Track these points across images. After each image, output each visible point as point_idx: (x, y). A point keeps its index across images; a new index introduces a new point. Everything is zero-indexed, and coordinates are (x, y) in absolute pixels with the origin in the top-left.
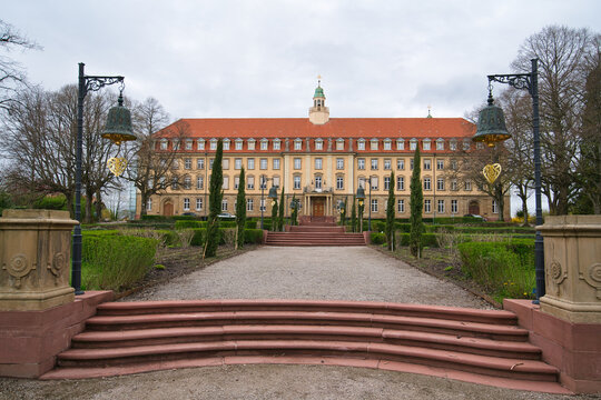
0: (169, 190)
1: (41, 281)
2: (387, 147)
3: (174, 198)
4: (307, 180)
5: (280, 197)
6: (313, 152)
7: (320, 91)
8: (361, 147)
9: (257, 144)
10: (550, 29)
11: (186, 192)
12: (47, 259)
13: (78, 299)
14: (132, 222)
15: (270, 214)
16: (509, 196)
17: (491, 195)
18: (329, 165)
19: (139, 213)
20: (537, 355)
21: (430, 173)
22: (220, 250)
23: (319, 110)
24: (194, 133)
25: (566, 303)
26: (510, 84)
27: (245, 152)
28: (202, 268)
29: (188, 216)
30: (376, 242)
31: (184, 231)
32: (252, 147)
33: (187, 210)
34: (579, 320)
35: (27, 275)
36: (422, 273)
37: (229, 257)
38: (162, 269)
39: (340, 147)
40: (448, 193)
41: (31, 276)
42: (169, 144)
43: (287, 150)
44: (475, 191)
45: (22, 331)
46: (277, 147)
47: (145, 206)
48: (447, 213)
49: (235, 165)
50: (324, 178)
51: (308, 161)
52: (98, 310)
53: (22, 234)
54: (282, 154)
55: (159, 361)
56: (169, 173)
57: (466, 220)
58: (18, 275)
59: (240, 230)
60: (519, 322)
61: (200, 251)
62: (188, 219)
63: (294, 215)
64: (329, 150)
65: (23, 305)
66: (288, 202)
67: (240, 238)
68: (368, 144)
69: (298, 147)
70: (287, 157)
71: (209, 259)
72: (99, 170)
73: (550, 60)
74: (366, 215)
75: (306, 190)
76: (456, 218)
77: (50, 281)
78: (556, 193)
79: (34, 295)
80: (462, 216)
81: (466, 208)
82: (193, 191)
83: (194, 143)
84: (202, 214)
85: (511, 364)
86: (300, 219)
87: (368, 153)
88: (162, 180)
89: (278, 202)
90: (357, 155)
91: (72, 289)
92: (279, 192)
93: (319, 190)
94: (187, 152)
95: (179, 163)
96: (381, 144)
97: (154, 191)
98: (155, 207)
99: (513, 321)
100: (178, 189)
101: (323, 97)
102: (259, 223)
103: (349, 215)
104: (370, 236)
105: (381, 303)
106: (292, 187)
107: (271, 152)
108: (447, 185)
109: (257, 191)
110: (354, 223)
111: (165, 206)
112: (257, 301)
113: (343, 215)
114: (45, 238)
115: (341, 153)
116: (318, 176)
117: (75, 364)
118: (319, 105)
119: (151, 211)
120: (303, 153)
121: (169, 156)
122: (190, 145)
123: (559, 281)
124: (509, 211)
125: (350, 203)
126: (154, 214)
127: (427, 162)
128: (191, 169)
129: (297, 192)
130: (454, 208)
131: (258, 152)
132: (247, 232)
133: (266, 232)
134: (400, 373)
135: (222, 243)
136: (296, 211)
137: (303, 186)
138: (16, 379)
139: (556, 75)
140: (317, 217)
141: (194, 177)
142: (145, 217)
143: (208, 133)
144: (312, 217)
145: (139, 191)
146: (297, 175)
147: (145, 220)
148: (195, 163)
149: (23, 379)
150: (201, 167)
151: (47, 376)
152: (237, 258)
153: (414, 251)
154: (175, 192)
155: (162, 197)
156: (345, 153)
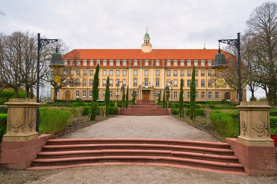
0: (68, 87)
1: (26, 129)
2: (182, 64)
3: (71, 90)
4: (140, 82)
5: (126, 90)
6: (144, 67)
7: (147, 35)
8: (169, 64)
9: (115, 63)
10: (266, 4)
11: (77, 87)
12: (28, 119)
13: (39, 137)
14: (49, 103)
15: (122, 99)
16: (245, 90)
17: (236, 89)
18: (152, 73)
19: (52, 99)
20: (237, 161)
21: (205, 78)
22: (97, 117)
23: (147, 45)
24: (82, 57)
25: (247, 138)
26: (228, 44)
27: (108, 67)
28: (90, 125)
29: (78, 100)
30: (175, 113)
31: (78, 108)
32: (111, 64)
33: (78, 97)
34: (251, 145)
35: (20, 127)
36: (193, 128)
37: (102, 120)
38: (71, 126)
39: (158, 64)
40: (214, 88)
41: (22, 127)
42: (69, 62)
43: (130, 66)
44: (228, 88)
45: (18, 150)
46: (125, 64)
47: (56, 95)
48: (213, 99)
49: (103, 74)
50: (149, 80)
51: (141, 71)
52: (47, 142)
53: (18, 109)
54: (127, 68)
55: (75, 164)
56: (68, 78)
57: (223, 102)
58: (16, 126)
59: (107, 108)
60: (231, 147)
61: (87, 118)
62: (79, 102)
63: (134, 100)
64: (152, 66)
65: (19, 139)
66: (130, 93)
67: (107, 111)
68: (172, 63)
69: (136, 64)
70: (130, 70)
71: (92, 121)
72: (32, 76)
73: (266, 20)
74: (170, 100)
75: (140, 86)
76: (218, 101)
77: (29, 129)
78: (269, 88)
79: (23, 135)
80: (221, 100)
81: (223, 96)
82: (81, 87)
83: (82, 62)
84: (86, 99)
85: (224, 164)
86: (137, 101)
87: (172, 67)
88: (65, 81)
89: (126, 93)
90: (166, 68)
91: (37, 133)
92: (126, 88)
93: (146, 87)
94: (78, 67)
95: (74, 72)
96: (179, 63)
97: (60, 87)
98: (61, 95)
99: (228, 147)
100: (73, 86)
101: (149, 38)
102: (116, 104)
103: (162, 100)
104: (172, 111)
105: (172, 140)
106: (133, 85)
107: (121, 67)
108: (213, 84)
109: (114, 87)
110: (164, 104)
111: (66, 95)
112: (117, 139)
113: (159, 100)
114: (27, 111)
115: (158, 67)
116: (146, 79)
117: (39, 164)
118: (147, 43)
119: (59, 98)
120: (138, 67)
121: (69, 69)
122: (79, 63)
123: (245, 129)
124: (246, 98)
125: (162, 94)
126: (60, 99)
127: (203, 72)
128: (80, 76)
129: (135, 88)
130: (217, 96)
131: (115, 67)
132: (110, 109)
133: (119, 108)
134: (178, 168)
135: (98, 114)
136: (134, 98)
137: (138, 84)
138: (16, 170)
139: (269, 28)
140: (145, 100)
141: (81, 80)
142: (56, 100)
143: (88, 57)
144: (143, 101)
145: (53, 87)
146: (135, 79)
147: (56, 102)
148: (82, 73)
149: (19, 170)
150: (85, 74)
151: (29, 169)
152: (106, 121)
153: (192, 118)
154: (72, 87)
155: (65, 90)
156: (160, 67)
